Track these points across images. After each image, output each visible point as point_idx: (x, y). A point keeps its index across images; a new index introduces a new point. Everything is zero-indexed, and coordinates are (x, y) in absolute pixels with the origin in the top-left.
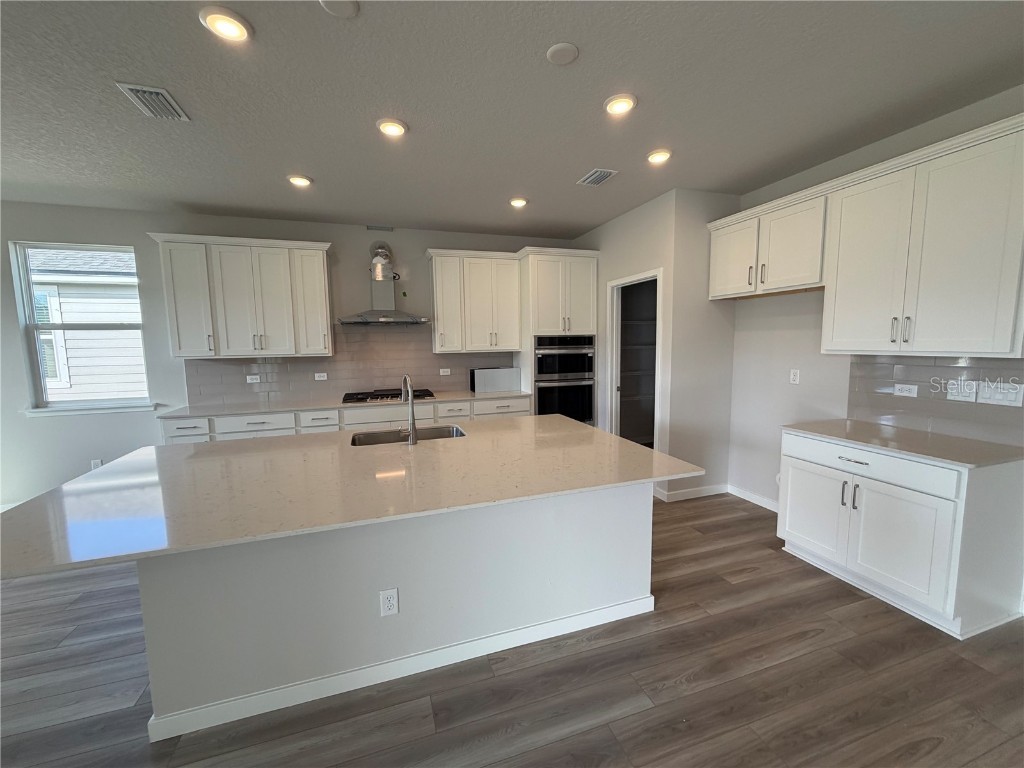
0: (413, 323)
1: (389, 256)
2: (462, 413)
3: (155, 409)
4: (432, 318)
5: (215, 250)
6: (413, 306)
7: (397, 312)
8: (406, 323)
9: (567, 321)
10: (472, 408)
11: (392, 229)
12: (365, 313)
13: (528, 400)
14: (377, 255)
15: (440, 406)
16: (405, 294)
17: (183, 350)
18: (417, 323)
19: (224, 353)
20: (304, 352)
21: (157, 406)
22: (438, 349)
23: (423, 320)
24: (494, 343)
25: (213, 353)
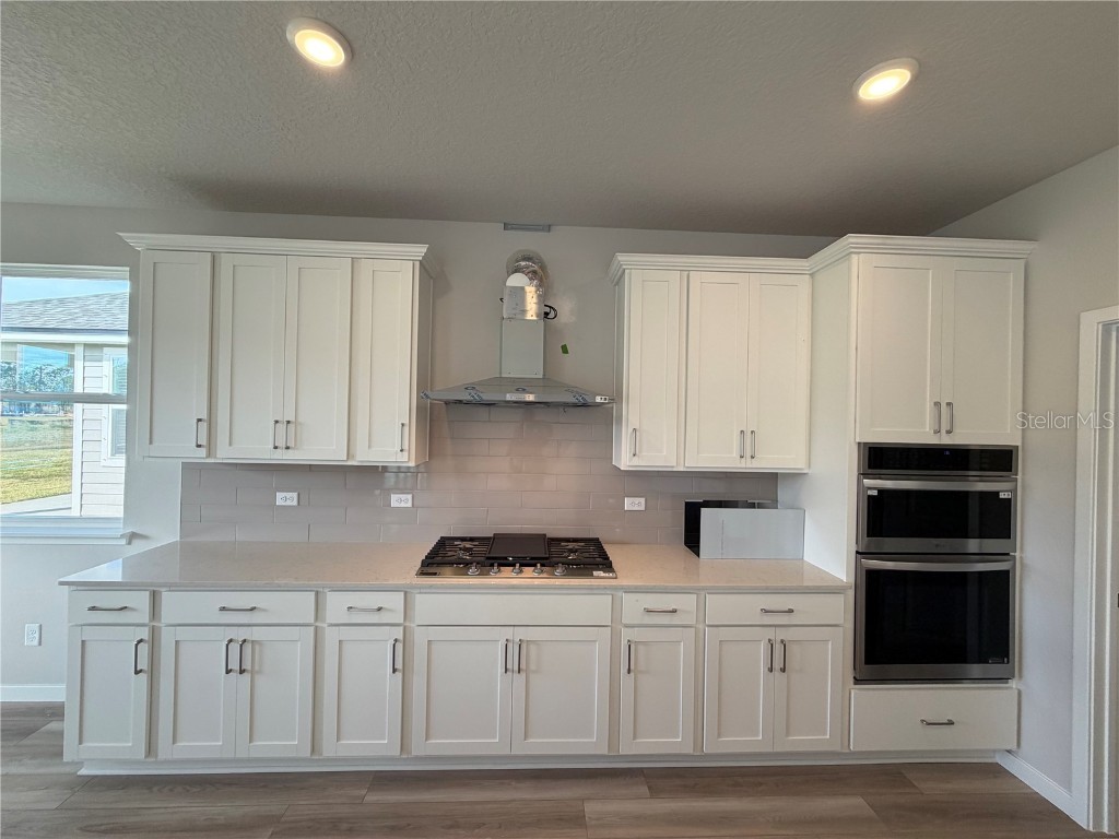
0: (575, 406)
1: (540, 275)
2: (675, 619)
3: (129, 543)
4: (616, 396)
5: (226, 262)
6: (577, 370)
7: (547, 381)
8: (566, 405)
9: (945, 410)
10: (701, 608)
11: (548, 228)
12: (481, 383)
13: (841, 598)
14: (517, 270)
15: (629, 600)
16: (565, 349)
17: (156, 444)
18: (585, 405)
19: (224, 454)
20: (363, 457)
21: (133, 537)
22: (625, 460)
23: (598, 399)
24: (748, 454)
25: (202, 452)
